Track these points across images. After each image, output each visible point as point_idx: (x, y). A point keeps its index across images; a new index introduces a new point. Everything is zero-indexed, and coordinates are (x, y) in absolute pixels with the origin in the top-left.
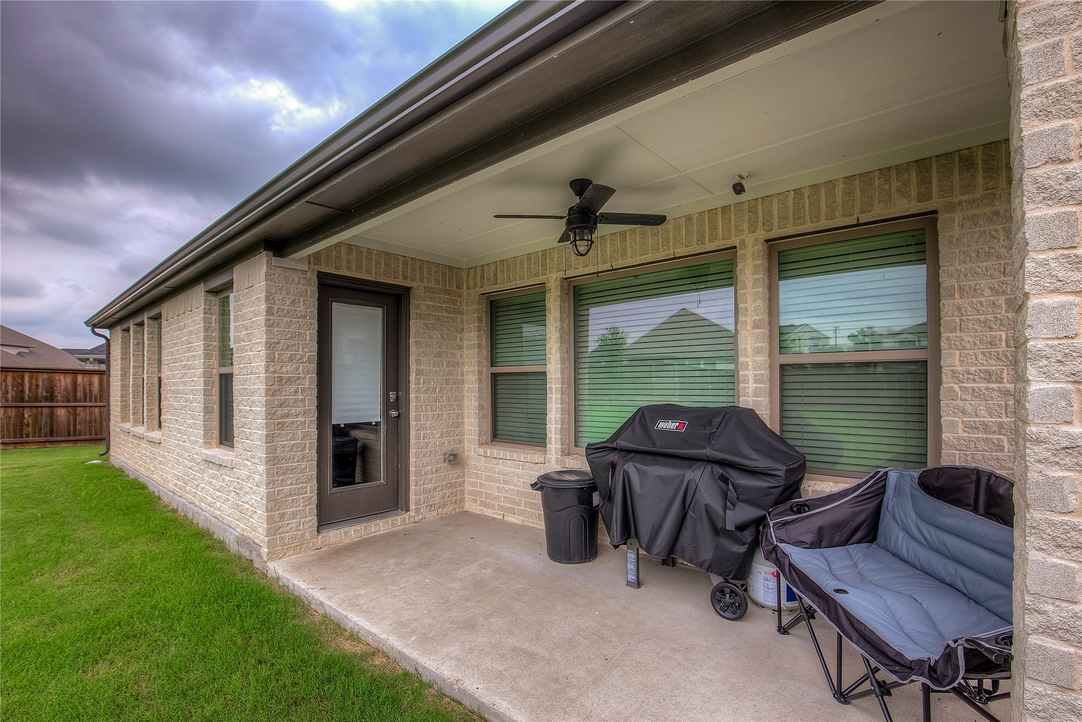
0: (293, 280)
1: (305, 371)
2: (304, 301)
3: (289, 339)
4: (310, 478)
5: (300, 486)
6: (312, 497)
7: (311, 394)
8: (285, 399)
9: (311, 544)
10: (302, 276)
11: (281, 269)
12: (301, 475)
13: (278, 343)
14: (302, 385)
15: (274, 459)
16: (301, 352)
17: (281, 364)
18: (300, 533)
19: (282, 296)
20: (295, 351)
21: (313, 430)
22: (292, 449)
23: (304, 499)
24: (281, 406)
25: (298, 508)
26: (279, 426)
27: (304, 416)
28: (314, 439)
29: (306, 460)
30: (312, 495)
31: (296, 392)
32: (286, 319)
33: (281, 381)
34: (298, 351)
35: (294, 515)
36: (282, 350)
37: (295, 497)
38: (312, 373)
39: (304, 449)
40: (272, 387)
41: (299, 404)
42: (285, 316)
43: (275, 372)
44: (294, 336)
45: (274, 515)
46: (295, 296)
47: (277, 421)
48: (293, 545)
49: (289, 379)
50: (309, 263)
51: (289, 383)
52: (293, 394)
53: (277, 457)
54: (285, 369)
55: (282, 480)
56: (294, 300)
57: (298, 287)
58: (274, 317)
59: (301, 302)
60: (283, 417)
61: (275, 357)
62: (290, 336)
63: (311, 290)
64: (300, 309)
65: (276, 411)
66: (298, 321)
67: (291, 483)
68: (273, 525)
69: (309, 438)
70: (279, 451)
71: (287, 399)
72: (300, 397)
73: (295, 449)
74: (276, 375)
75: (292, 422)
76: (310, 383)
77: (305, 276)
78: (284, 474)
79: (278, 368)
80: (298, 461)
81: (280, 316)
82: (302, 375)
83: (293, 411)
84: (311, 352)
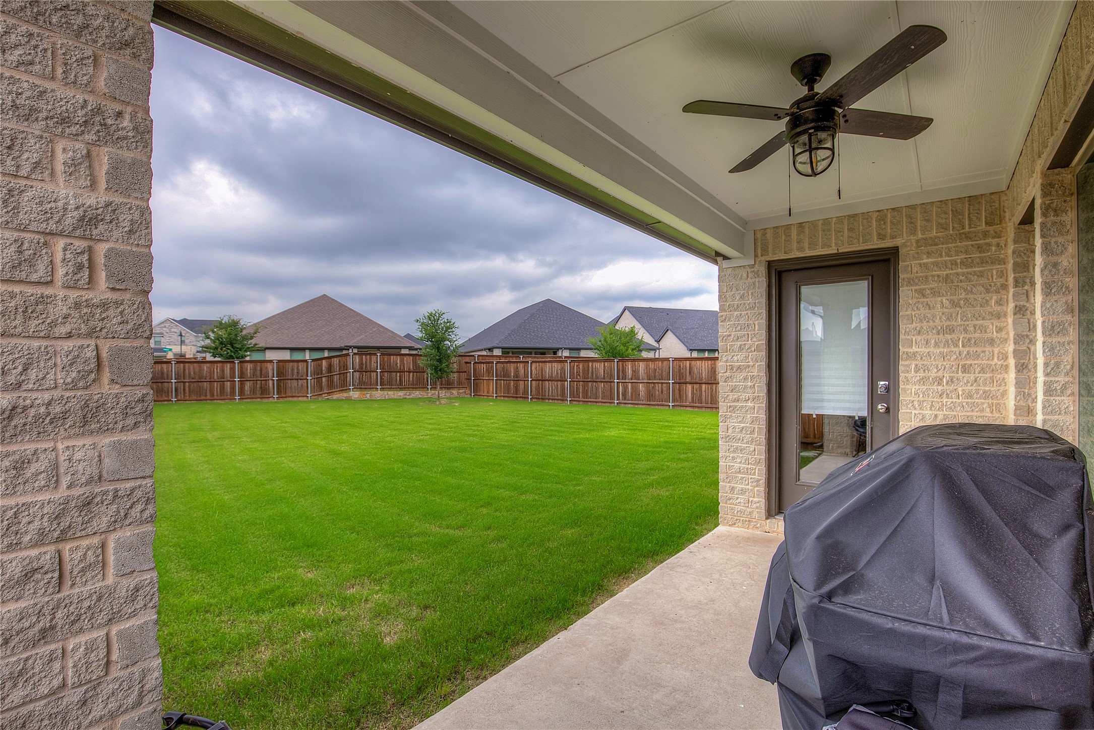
0: (742, 276)
1: (754, 360)
2: (752, 293)
3: (739, 331)
4: (758, 461)
5: (749, 466)
6: (760, 480)
7: (760, 382)
8: (735, 385)
9: (759, 525)
10: (749, 270)
11: (731, 269)
12: (750, 457)
13: (730, 335)
14: (751, 372)
15: (726, 438)
16: (750, 342)
17: (733, 354)
18: (748, 510)
19: (732, 293)
20: (745, 341)
21: (761, 416)
22: (741, 431)
23: (752, 480)
24: (732, 391)
25: (747, 487)
26: (731, 409)
27: (753, 402)
28: (762, 425)
29: (754, 443)
30: (760, 478)
31: (745, 379)
32: (736, 313)
33: (732, 369)
34: (748, 341)
35: (743, 492)
36: (733, 341)
37: (744, 476)
38: (761, 361)
39: (753, 432)
40: (725, 374)
41: (749, 390)
42: (735, 310)
43: (727, 361)
44: (743, 327)
45: (726, 486)
46: (744, 290)
47: (728, 404)
48: (742, 519)
49: (739, 368)
50: (756, 256)
51: (739, 371)
52: (743, 380)
53: (729, 436)
54: (735, 358)
55: (732, 457)
56: (743, 294)
57: (746, 281)
58: (726, 313)
59: (750, 294)
60: (734, 401)
61: (727, 348)
62: (739, 328)
63: (759, 282)
64: (748, 302)
65: (728, 396)
66: (747, 314)
67: (741, 462)
68: (724, 494)
69: (758, 423)
70: (730, 431)
71: (738, 385)
72: (749, 384)
73: (744, 432)
74: (728, 364)
75: (742, 407)
76: (759, 371)
77: (752, 270)
78: (734, 452)
79: (730, 358)
80: (747, 443)
81: (731, 311)
82: (751, 363)
83: (743, 396)
84: (759, 341)
